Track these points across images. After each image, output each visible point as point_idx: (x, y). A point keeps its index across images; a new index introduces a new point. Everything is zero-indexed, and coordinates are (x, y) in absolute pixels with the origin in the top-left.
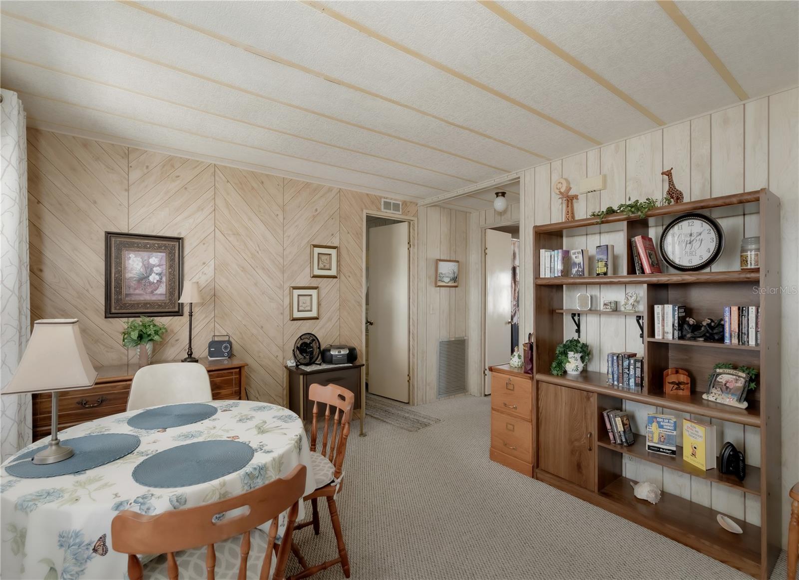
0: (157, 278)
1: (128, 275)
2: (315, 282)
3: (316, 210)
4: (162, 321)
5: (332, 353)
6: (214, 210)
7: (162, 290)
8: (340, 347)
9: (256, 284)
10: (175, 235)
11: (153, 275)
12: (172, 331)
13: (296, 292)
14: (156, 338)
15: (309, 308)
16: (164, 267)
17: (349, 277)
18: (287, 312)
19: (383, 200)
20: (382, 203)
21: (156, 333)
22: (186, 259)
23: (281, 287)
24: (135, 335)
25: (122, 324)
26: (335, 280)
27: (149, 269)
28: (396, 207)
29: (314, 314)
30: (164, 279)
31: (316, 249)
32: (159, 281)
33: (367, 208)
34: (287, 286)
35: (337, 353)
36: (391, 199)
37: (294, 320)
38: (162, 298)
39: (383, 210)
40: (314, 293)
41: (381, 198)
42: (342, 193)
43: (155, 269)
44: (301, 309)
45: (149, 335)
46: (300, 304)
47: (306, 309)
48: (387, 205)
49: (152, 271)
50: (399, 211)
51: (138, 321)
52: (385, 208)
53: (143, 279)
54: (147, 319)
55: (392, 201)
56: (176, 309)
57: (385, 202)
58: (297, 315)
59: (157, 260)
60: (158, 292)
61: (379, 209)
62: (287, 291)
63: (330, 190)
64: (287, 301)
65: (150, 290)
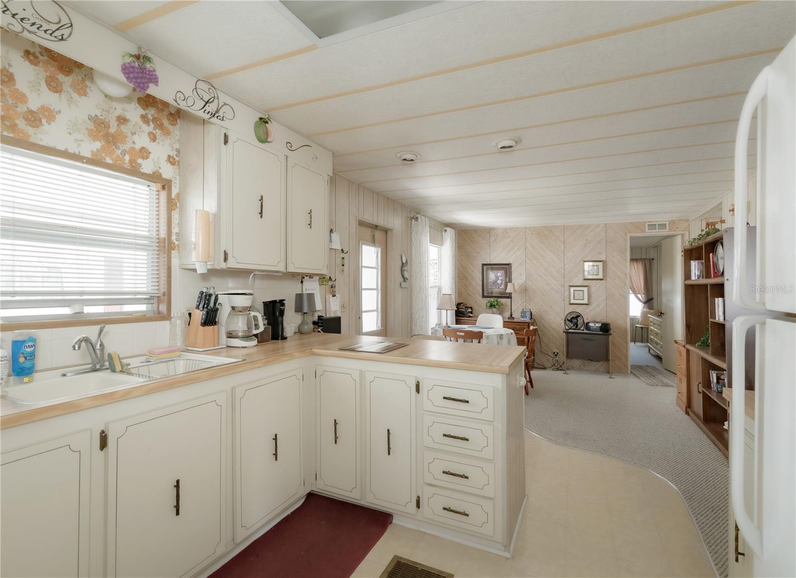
0: (501, 281)
1: (490, 281)
2: (586, 283)
3: (587, 240)
4: (503, 301)
5: (590, 324)
6: (525, 249)
7: (503, 287)
8: (595, 322)
9: (547, 284)
10: (508, 263)
11: (499, 280)
12: (507, 305)
13: (572, 289)
14: (497, 306)
15: (582, 298)
16: (503, 277)
17: (615, 279)
18: (567, 300)
19: (647, 224)
20: (647, 226)
21: (497, 304)
22: (512, 273)
23: (563, 286)
24: (489, 305)
25: (486, 300)
26: (602, 281)
27: (497, 278)
28: (662, 226)
29: (585, 301)
30: (503, 282)
31: (585, 263)
32: (501, 283)
33: (630, 232)
34: (567, 285)
35: (593, 325)
36: (656, 222)
37: (571, 304)
38: (502, 290)
39: (647, 231)
40: (585, 289)
41: (645, 222)
42: (607, 225)
43: (500, 278)
44: (575, 298)
45: (494, 305)
46: (576, 295)
47: (580, 298)
48: (652, 226)
49: (498, 279)
50: (666, 229)
51: (492, 299)
52: (648, 230)
53: (495, 282)
54: (496, 299)
55: (657, 223)
56: (508, 295)
57: (649, 225)
58: (573, 301)
59: (500, 274)
60: (500, 288)
61: (644, 231)
62: (567, 288)
63: (598, 226)
64: (567, 294)
65: (498, 287)
